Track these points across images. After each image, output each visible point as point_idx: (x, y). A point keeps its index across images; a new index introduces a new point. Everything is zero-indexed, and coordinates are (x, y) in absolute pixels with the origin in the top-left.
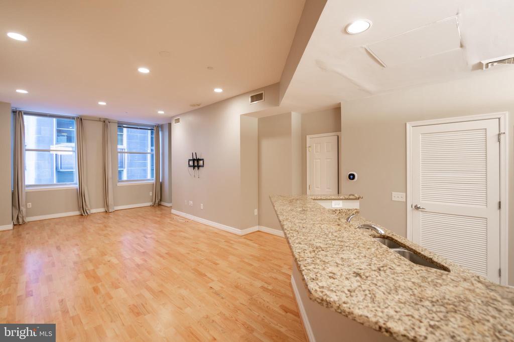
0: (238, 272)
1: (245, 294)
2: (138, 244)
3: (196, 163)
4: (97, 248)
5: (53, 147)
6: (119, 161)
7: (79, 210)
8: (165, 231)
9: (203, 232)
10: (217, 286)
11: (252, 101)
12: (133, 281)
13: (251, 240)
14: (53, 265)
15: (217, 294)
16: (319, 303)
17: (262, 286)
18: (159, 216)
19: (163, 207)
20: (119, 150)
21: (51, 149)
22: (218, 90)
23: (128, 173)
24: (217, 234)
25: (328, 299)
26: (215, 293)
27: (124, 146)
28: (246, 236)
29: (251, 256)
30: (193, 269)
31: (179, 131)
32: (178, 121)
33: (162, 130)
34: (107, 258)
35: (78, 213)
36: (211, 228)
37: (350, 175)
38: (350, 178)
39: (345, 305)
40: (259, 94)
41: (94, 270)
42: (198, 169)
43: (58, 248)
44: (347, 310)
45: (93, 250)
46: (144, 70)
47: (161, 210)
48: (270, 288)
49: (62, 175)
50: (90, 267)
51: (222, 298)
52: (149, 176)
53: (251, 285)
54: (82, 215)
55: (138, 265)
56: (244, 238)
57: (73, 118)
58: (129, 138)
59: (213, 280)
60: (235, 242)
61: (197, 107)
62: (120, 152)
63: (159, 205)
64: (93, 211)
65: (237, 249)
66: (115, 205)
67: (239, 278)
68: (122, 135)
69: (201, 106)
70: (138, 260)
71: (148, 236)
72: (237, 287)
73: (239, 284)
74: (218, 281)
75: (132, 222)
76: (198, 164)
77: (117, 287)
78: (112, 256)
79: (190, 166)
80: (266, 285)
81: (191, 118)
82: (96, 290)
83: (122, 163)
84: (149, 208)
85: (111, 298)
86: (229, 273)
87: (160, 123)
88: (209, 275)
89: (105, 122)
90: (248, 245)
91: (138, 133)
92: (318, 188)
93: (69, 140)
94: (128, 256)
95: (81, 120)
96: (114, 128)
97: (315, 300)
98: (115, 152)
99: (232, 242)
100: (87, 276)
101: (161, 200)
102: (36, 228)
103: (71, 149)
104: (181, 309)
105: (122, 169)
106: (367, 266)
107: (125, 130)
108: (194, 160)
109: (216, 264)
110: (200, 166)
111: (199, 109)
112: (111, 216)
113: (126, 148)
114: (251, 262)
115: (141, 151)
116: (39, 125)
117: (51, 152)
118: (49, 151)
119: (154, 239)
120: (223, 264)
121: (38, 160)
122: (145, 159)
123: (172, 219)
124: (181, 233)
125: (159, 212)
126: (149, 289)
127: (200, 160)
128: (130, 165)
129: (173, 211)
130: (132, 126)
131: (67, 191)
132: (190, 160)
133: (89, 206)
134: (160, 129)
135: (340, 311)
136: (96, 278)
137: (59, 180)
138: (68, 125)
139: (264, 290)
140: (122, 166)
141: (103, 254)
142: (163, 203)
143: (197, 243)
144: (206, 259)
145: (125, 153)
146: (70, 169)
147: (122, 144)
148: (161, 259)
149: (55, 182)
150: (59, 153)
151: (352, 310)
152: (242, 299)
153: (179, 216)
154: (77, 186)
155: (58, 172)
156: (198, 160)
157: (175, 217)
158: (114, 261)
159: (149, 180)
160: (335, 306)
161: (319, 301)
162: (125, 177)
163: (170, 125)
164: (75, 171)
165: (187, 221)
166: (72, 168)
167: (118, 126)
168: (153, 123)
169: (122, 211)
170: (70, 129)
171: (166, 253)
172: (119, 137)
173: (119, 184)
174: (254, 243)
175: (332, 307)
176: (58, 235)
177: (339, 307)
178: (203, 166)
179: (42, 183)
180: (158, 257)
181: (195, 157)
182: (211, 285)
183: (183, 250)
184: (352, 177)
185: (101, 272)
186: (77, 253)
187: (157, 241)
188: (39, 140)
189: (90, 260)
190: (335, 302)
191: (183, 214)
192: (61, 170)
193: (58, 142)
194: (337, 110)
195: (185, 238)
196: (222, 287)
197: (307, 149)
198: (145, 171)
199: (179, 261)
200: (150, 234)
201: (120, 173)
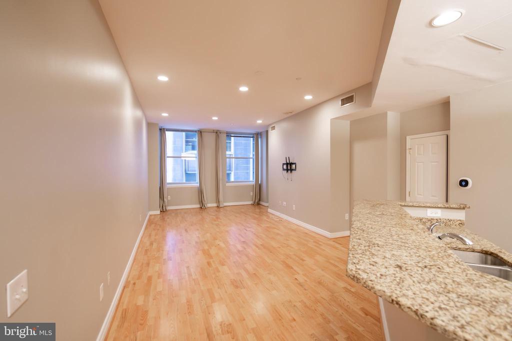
0: (323, 270)
1: (326, 290)
2: (240, 234)
3: (289, 167)
4: (211, 234)
5: (183, 154)
6: (228, 164)
7: (200, 204)
8: (261, 226)
9: (294, 231)
10: (301, 279)
11: (343, 104)
12: (234, 262)
13: (341, 244)
14: (183, 242)
15: (301, 285)
16: (352, 279)
17: (345, 287)
18: (258, 213)
19: (262, 206)
20: (228, 156)
21: (182, 156)
22: (308, 97)
23: (235, 175)
24: (306, 234)
25: (358, 276)
26: (299, 284)
27: (231, 152)
28: (335, 240)
29: (338, 258)
30: (282, 261)
31: (275, 138)
32: (273, 128)
33: (261, 137)
34: (217, 242)
35: (198, 206)
36: (302, 228)
37: (461, 181)
38: (461, 184)
39: (370, 282)
40: (350, 97)
41: (208, 249)
42: (291, 172)
43: (186, 230)
44: (371, 285)
45: (208, 235)
46: (244, 89)
47: (260, 208)
48: (353, 290)
49: (189, 176)
50: (206, 247)
51: (305, 290)
52: (251, 179)
53: (334, 284)
54: (201, 208)
55: (239, 251)
56: (334, 241)
57: (196, 131)
58: (236, 145)
59: (298, 274)
60: (324, 243)
61: (290, 114)
62: (228, 158)
63: (258, 204)
64: (209, 205)
65: (324, 250)
66: (224, 202)
67: (323, 276)
68: (230, 143)
69: (293, 113)
70: (239, 247)
71: (248, 229)
72: (320, 283)
73: (322, 281)
74: (303, 274)
75: (236, 217)
76: (291, 168)
77: (223, 265)
78: (221, 241)
79: (284, 170)
80: (349, 287)
81: (284, 125)
82: (209, 264)
83: (230, 166)
84: (250, 206)
85: (219, 271)
86: (315, 270)
87: (259, 131)
88: (295, 268)
89: (217, 133)
90: (336, 248)
91: (242, 140)
92: (421, 195)
93: (193, 148)
94: (231, 243)
95: (200, 132)
96: (223, 137)
97: (349, 276)
98: (225, 158)
99: (320, 243)
100: (204, 254)
101: (260, 200)
102: (173, 214)
103: (194, 156)
104: (269, 290)
105: (230, 172)
106: (415, 263)
107: (232, 138)
108: (287, 164)
109: (303, 260)
110: (293, 170)
111: (292, 116)
112: (222, 210)
113: (233, 154)
114: (336, 264)
115: (245, 157)
116: (175, 137)
117: (182, 158)
118: (180, 157)
119: (252, 232)
120: (309, 261)
121: (174, 165)
122: (248, 163)
123: (268, 217)
124: (275, 230)
125: (258, 210)
126: (246, 271)
127: (293, 164)
128: (236, 169)
129: (270, 210)
130: (238, 135)
131: (192, 188)
132: (284, 164)
133: (206, 201)
134: (259, 137)
135: (365, 286)
136: (210, 256)
137: (187, 180)
138: (193, 136)
139: (346, 291)
140: (230, 170)
141: (215, 239)
142: (262, 203)
143: (287, 240)
144: (295, 255)
145: (232, 158)
146: (193, 171)
147: (230, 151)
148: (257, 249)
149: (184, 181)
150: (187, 159)
151: (374, 285)
152: (324, 294)
153: (274, 215)
154: (199, 184)
155: (186, 174)
156: (291, 164)
157: (271, 216)
158: (222, 245)
159: (250, 181)
160: (363, 282)
161: (352, 277)
162: (232, 179)
163: (267, 132)
164: (197, 172)
165: (281, 220)
166: (195, 171)
167: (227, 136)
168: (253, 131)
169: (229, 207)
170: (194, 139)
171: (261, 245)
172: (228, 145)
173: (228, 184)
174: (343, 247)
175: (360, 282)
176: (186, 221)
177: (365, 283)
178: (295, 170)
179: (177, 182)
180: (254, 247)
181: (288, 162)
182: (296, 276)
183: (274, 244)
184: (464, 183)
185: (213, 251)
186: (197, 235)
187: (255, 234)
188: (175, 150)
189: (206, 242)
190: (363, 279)
191: (278, 214)
192: (188, 173)
193: (186, 150)
194: (446, 104)
195: (278, 234)
196: (306, 281)
197: (407, 151)
198: (248, 173)
199: (271, 252)
200: (249, 228)
201: (229, 175)
